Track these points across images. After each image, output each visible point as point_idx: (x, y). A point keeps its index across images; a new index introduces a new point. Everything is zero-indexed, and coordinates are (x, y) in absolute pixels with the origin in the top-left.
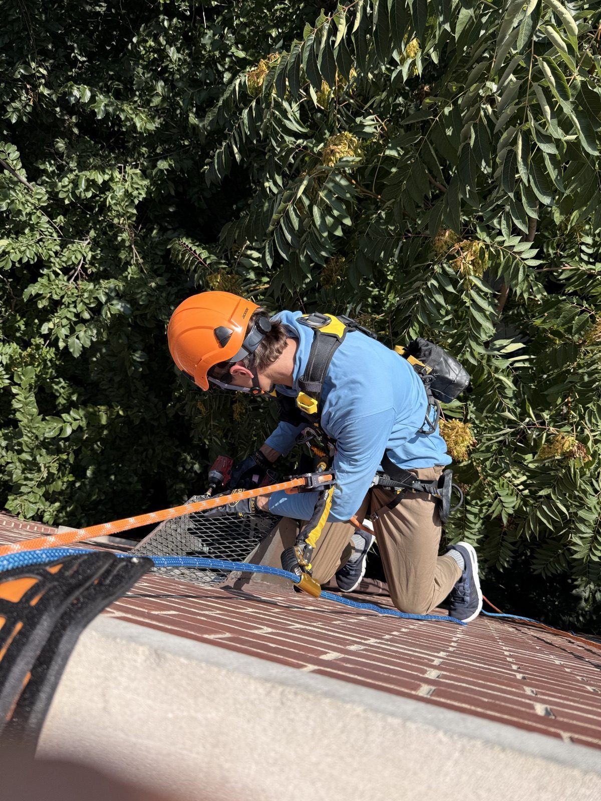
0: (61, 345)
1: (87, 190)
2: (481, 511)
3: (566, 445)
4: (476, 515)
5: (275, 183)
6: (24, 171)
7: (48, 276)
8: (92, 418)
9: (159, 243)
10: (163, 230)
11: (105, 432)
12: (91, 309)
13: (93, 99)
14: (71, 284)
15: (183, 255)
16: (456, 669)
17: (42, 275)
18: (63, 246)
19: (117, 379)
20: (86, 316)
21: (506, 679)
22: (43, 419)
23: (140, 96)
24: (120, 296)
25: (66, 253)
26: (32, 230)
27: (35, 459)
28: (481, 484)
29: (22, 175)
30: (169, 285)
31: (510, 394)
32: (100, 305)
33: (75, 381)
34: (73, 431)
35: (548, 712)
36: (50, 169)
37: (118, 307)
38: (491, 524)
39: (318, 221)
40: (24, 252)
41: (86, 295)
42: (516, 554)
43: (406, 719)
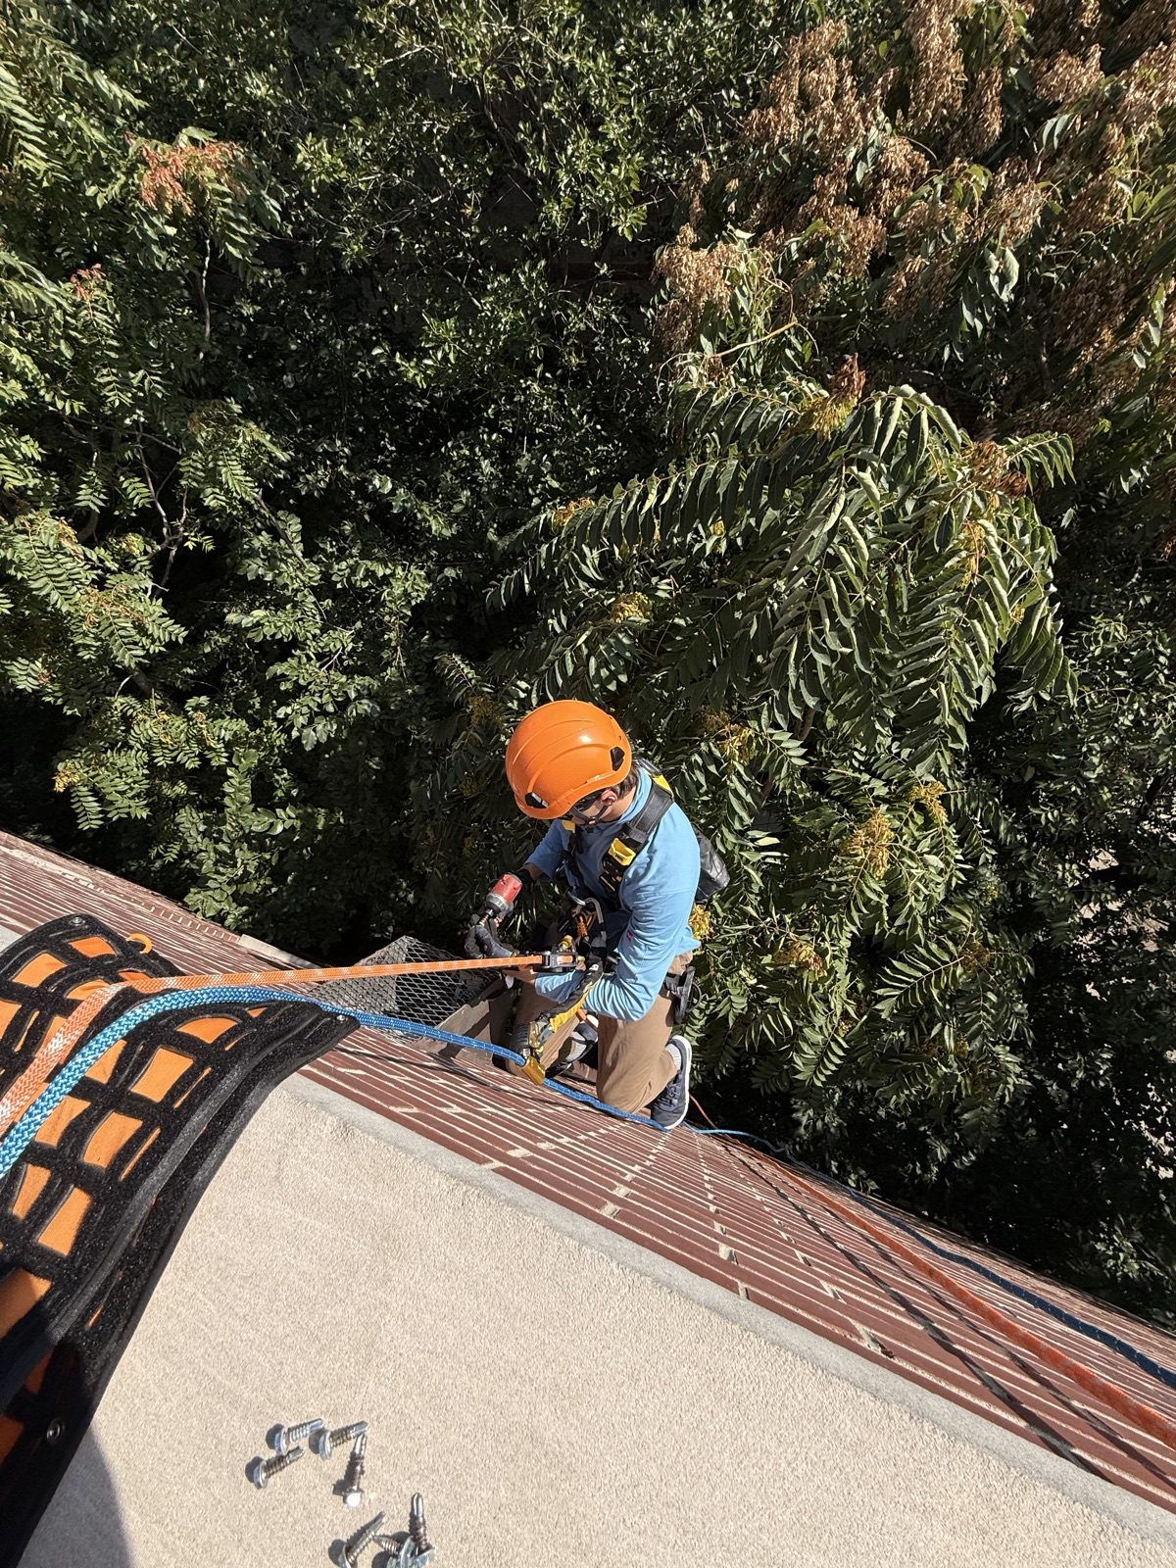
0: (295, 734)
1: (363, 580)
2: (707, 1007)
3: (803, 955)
4: (701, 1011)
5: (559, 622)
6: (301, 546)
7: (300, 658)
8: (308, 820)
9: (427, 650)
10: (434, 638)
11: (319, 837)
12: (337, 702)
13: (393, 492)
14: (322, 673)
15: (450, 671)
16: (649, 1189)
17: (293, 656)
18: (323, 630)
19: (346, 783)
20: (330, 708)
21: (698, 1209)
22: (254, 810)
23: (442, 500)
24: (371, 696)
25: (325, 639)
26: (294, 607)
27: (233, 852)
28: (710, 979)
29: (298, 549)
30: (427, 695)
31: (756, 890)
32: (348, 701)
33: (299, 776)
34: (284, 830)
35: (731, 1257)
36: (330, 550)
37: (365, 706)
38: (715, 1023)
39: (592, 672)
40: (280, 628)
41: (336, 687)
42: (738, 1062)
43: (583, 1242)
